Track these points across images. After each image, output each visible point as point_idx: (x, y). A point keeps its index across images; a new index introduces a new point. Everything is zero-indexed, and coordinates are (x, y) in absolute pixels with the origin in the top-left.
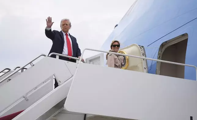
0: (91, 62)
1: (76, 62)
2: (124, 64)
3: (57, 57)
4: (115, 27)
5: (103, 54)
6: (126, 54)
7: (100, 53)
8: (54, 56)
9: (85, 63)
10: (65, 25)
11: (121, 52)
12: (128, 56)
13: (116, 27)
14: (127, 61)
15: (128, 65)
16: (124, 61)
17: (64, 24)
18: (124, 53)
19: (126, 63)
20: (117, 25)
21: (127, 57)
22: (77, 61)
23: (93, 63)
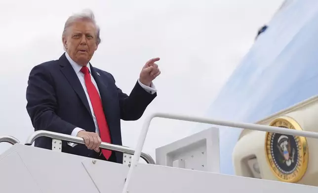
0: (176, 162)
1: (121, 162)
2: (293, 165)
3: (57, 145)
4: (259, 33)
5: (217, 130)
6: (298, 129)
7: (207, 126)
8: (44, 143)
9: (154, 163)
10: (84, 36)
11: (281, 121)
12: (305, 136)
13: (262, 35)
14: (301, 153)
15: (307, 168)
16: (291, 155)
17: (80, 35)
18: (292, 127)
19: (300, 160)
20: (264, 28)
21: (302, 139)
22: (126, 158)
23: (183, 165)
